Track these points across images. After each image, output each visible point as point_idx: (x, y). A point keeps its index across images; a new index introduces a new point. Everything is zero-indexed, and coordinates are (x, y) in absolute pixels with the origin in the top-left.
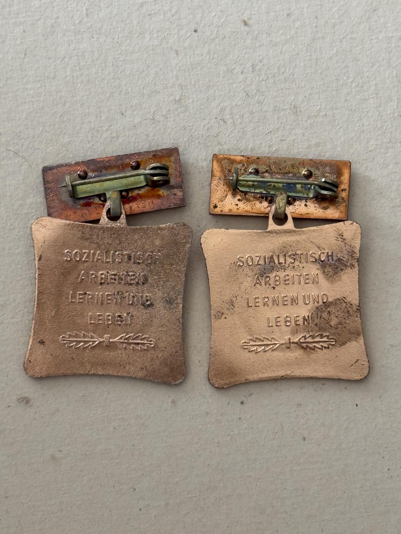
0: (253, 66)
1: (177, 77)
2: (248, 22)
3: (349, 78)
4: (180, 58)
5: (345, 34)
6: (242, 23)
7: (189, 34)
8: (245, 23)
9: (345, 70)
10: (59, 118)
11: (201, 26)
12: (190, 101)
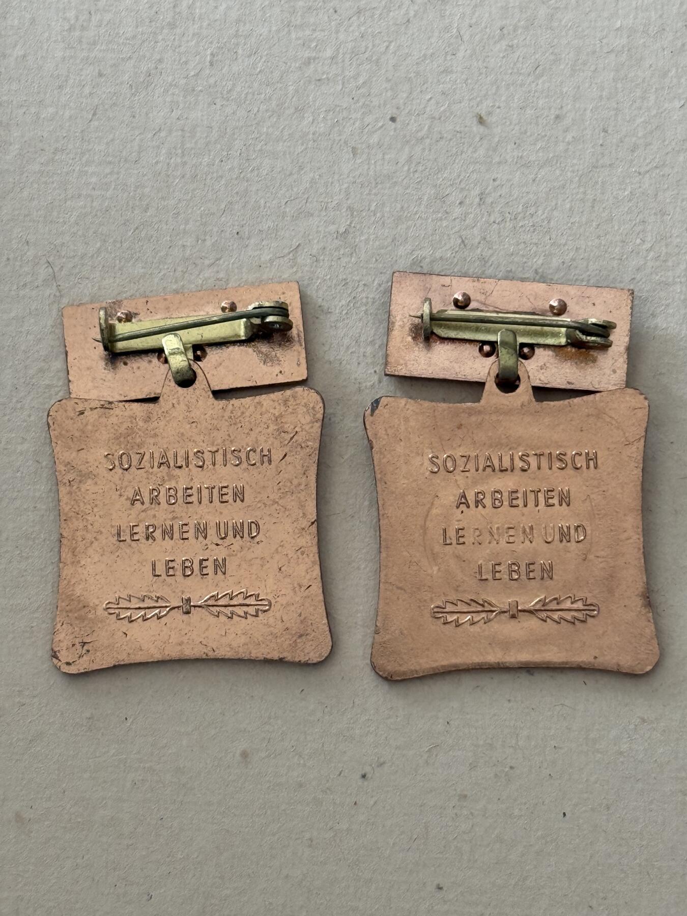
0: (482, 197)
1: (348, 194)
2: (485, 118)
3: (644, 241)
4: (359, 161)
5: (650, 166)
6: (475, 118)
7: (380, 124)
8: (481, 121)
9: (641, 227)
10: (132, 231)
11: (403, 113)
12: (363, 238)
